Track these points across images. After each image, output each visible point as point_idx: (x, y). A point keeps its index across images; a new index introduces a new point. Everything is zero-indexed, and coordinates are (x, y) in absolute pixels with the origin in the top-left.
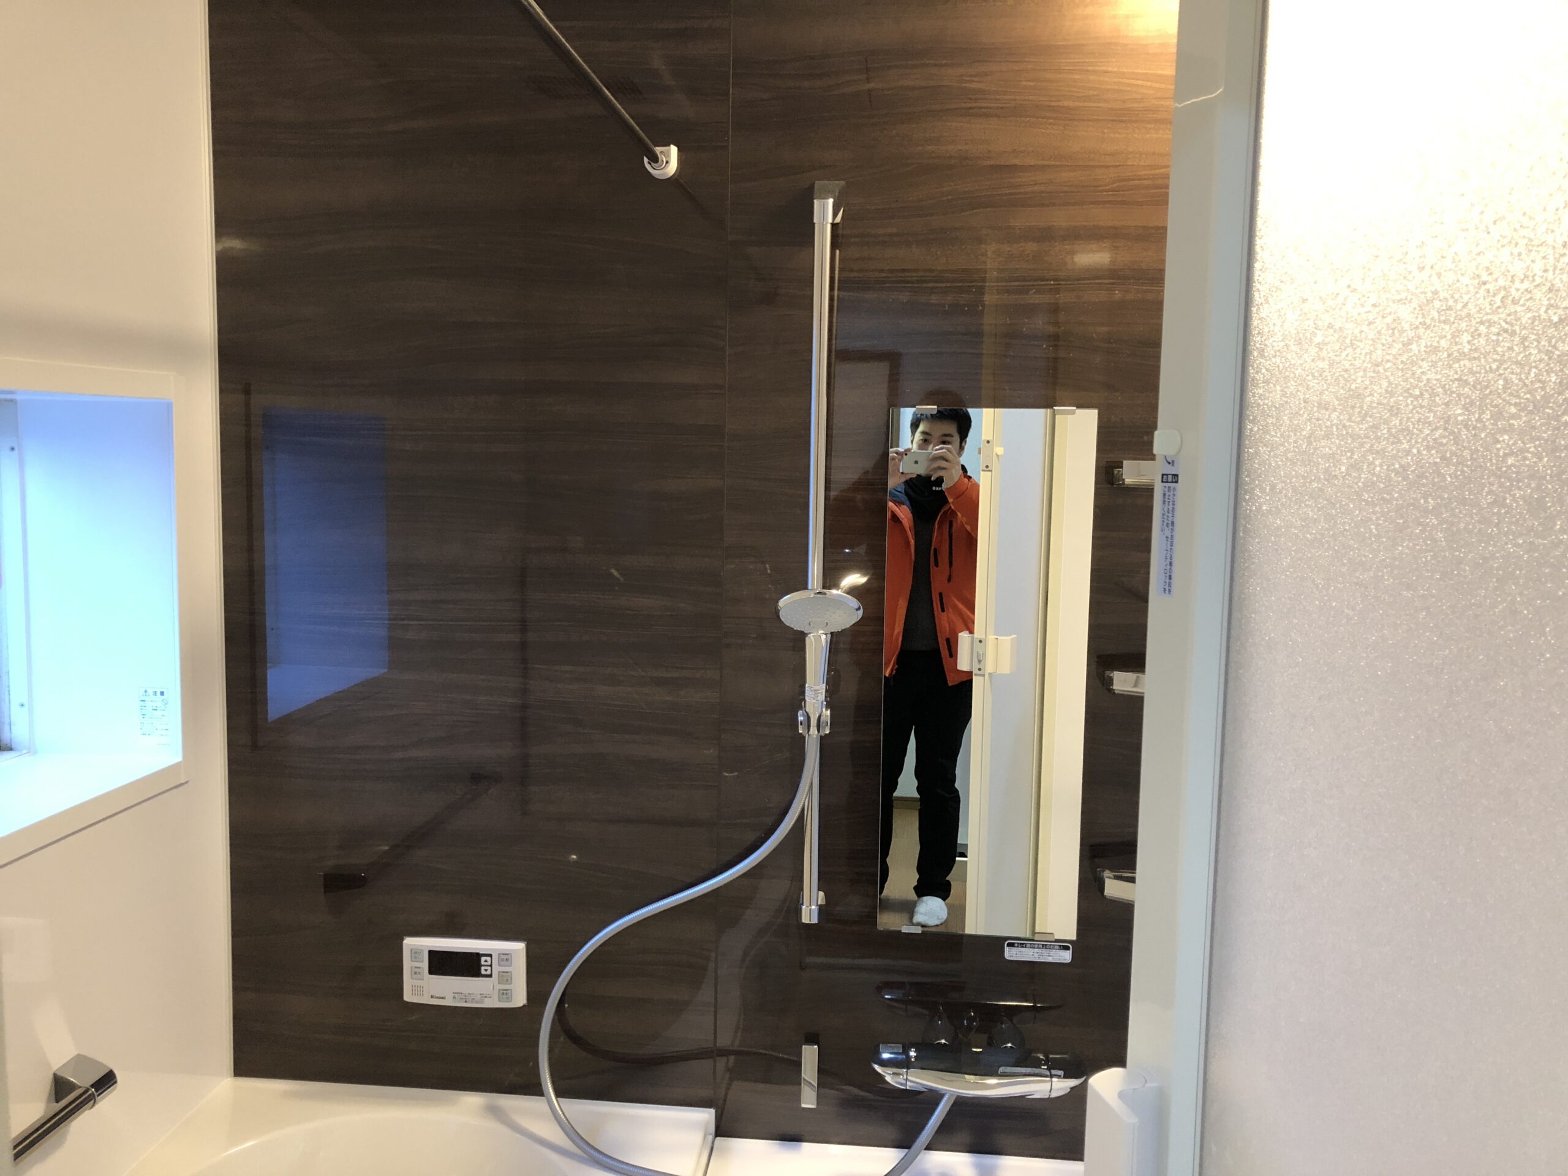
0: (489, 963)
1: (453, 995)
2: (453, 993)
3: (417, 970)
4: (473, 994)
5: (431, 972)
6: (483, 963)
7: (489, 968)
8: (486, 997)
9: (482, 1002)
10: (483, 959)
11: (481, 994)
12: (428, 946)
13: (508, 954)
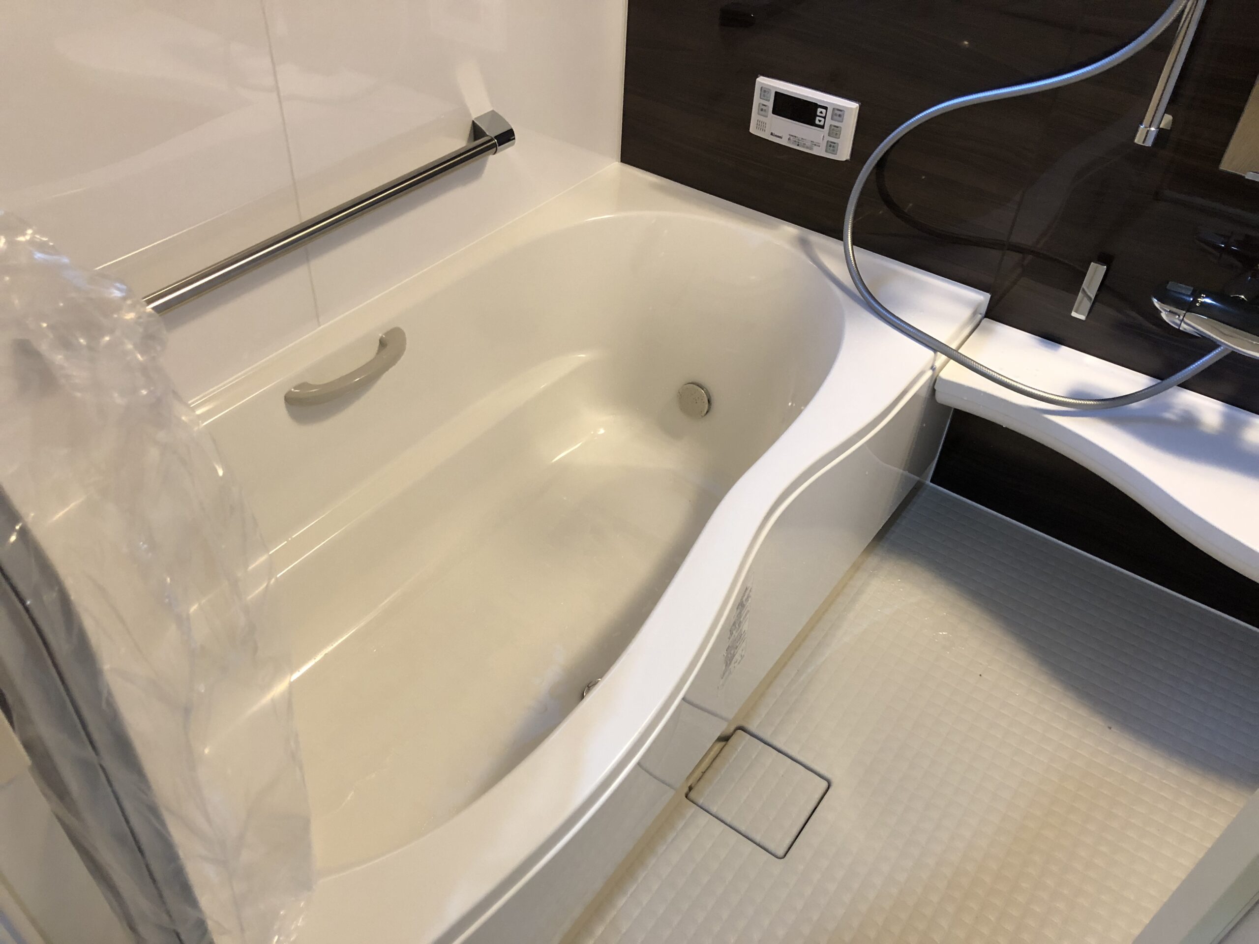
0: (823, 115)
1: (788, 137)
2: (789, 135)
3: (764, 108)
4: (805, 140)
5: (774, 112)
6: (818, 114)
7: (823, 119)
8: (815, 145)
9: (811, 149)
10: (819, 110)
11: (812, 142)
12: (776, 88)
13: (841, 111)
